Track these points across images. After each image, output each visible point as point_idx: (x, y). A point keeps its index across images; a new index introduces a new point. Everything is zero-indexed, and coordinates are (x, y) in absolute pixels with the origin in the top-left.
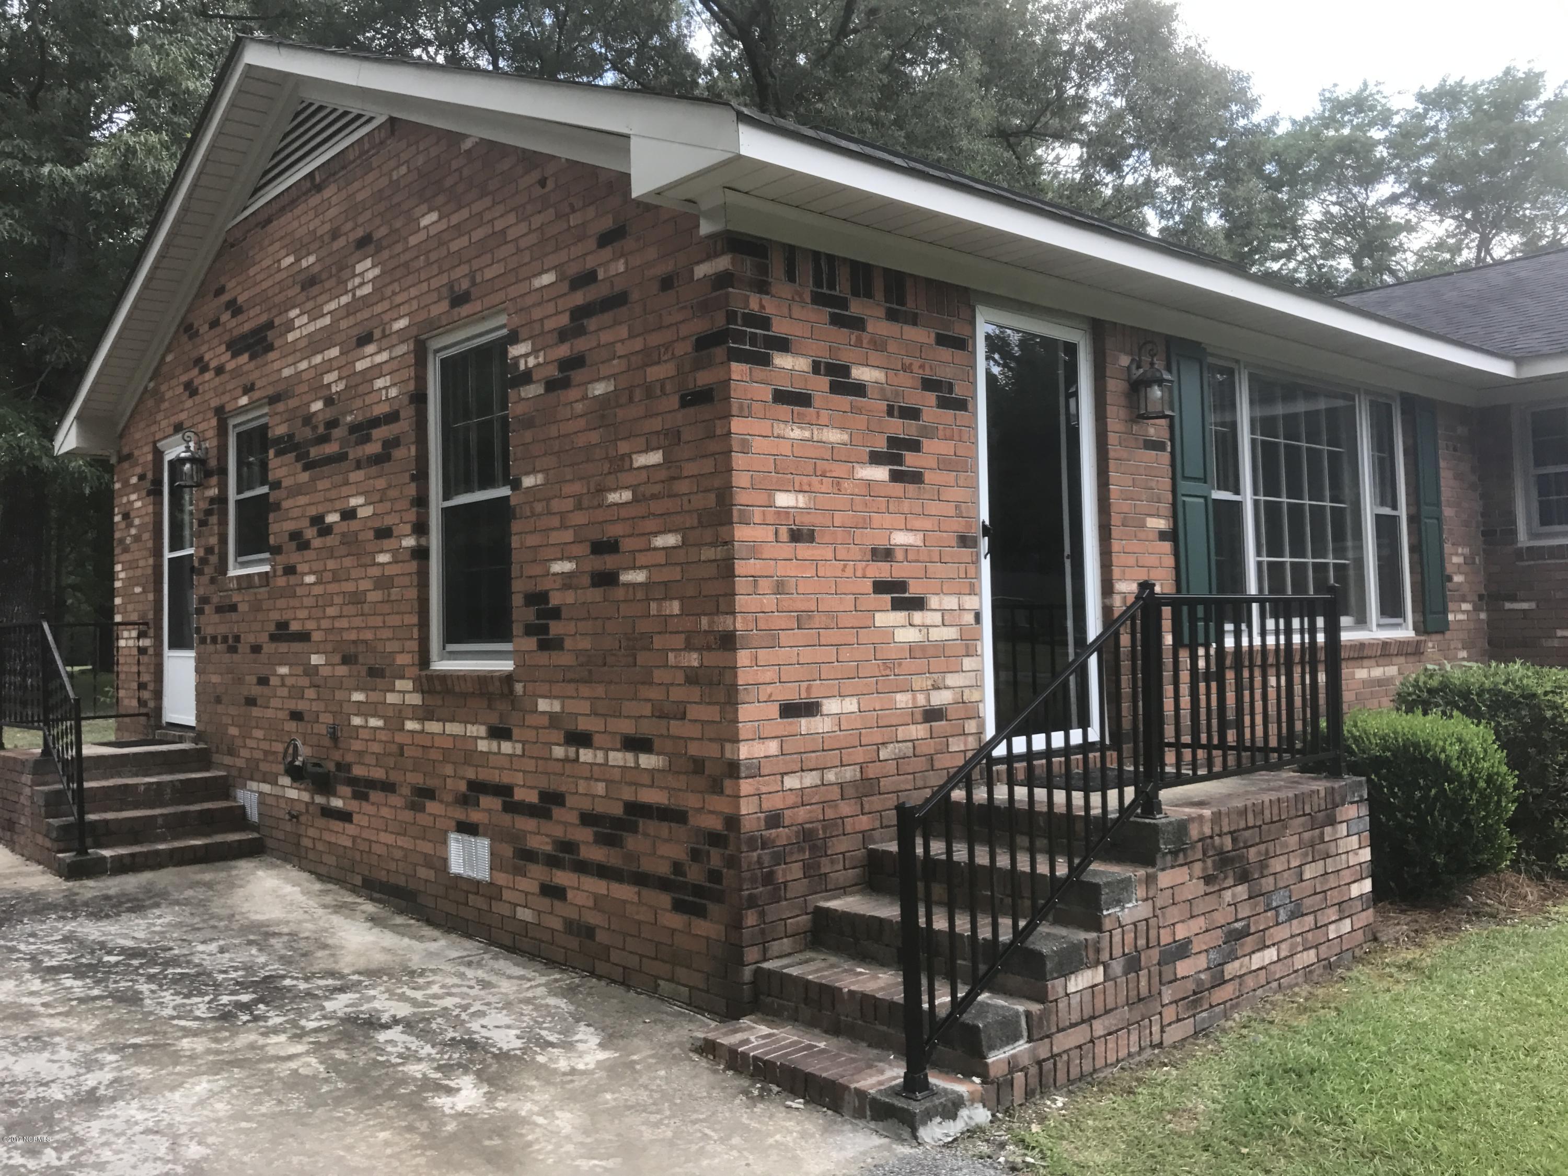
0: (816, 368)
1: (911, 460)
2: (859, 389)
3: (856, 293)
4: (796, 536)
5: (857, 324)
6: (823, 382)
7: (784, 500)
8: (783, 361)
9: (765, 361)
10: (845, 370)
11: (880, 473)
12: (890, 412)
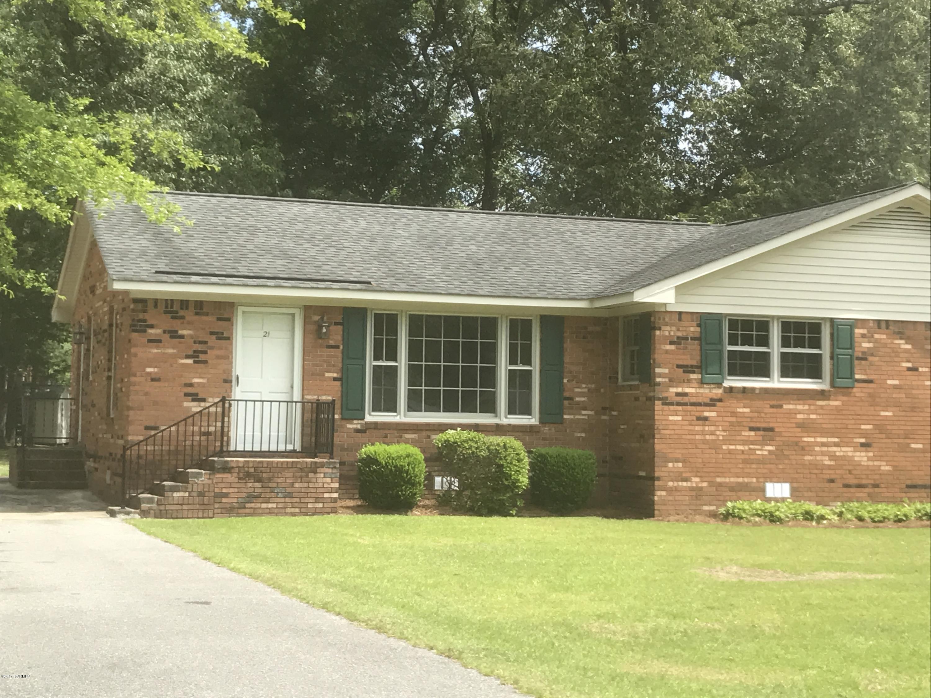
0: (165, 332)
1: (202, 357)
2: (182, 337)
3: (182, 309)
4: (153, 380)
5: (183, 317)
6: (167, 336)
7: (149, 370)
8: (150, 331)
9: (145, 331)
10: (176, 332)
11: (190, 361)
12: (195, 342)
